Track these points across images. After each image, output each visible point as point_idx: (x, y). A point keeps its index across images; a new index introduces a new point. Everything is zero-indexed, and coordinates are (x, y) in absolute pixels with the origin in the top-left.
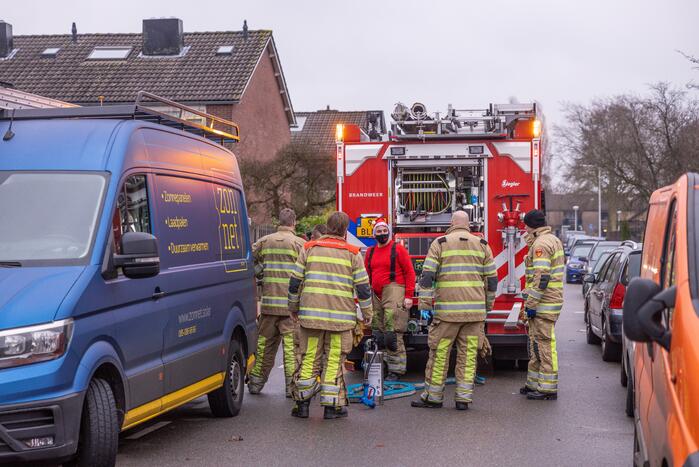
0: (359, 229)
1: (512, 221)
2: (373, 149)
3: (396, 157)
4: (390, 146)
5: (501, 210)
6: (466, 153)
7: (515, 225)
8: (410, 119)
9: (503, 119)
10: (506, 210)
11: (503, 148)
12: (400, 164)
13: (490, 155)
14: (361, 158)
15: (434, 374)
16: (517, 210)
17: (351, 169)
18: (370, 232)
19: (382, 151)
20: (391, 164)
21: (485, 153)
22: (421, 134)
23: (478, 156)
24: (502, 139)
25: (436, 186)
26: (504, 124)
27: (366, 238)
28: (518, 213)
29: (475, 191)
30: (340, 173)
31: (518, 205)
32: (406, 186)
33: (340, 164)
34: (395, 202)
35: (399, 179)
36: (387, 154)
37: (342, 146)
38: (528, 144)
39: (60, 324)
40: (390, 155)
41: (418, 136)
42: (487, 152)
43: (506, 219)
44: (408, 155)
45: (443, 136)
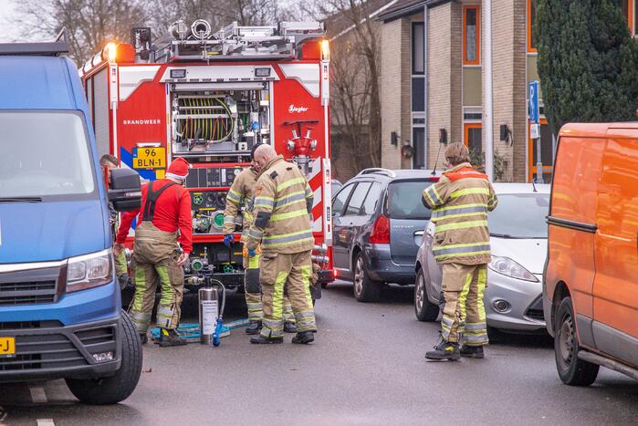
0: (135, 160)
1: (303, 149)
2: (149, 72)
3: (176, 80)
4: (169, 69)
5: (291, 137)
6: (252, 77)
7: (307, 154)
8: (192, 39)
9: (292, 39)
10: (296, 137)
11: (291, 71)
12: (179, 87)
13: (277, 78)
14: (137, 81)
15: (275, 309)
16: (308, 137)
17: (125, 94)
18: (147, 163)
19: (160, 74)
20: (169, 88)
21: (272, 76)
22: (206, 55)
23: (264, 79)
24: (289, 61)
25: (215, 111)
26: (294, 44)
27: (144, 169)
28: (309, 140)
29: (255, 117)
30: (114, 99)
31: (308, 133)
32: (183, 112)
33: (113, 87)
34: (172, 129)
35: (176, 105)
36: (166, 77)
37: (116, 68)
38: (316, 66)
39: (105, 253)
40: (169, 78)
41: (202, 57)
42: (274, 75)
43: (296, 147)
44: (189, 77)
45: (228, 57)
